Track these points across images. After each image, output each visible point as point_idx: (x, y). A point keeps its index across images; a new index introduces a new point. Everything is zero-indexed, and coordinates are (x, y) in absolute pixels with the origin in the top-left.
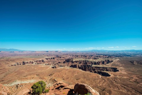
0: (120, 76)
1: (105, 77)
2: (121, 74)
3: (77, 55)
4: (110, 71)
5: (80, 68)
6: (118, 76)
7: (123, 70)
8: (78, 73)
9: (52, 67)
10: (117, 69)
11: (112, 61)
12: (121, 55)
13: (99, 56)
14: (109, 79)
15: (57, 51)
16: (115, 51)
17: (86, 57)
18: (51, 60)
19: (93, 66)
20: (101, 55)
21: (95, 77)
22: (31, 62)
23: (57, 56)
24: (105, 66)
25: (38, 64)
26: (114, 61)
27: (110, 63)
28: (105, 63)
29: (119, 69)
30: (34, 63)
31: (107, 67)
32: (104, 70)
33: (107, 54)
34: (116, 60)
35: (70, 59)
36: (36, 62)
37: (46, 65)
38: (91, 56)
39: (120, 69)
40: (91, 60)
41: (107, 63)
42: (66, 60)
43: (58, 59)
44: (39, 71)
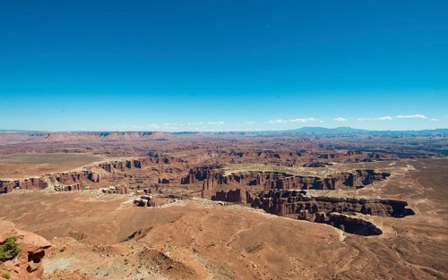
0: (420, 231)
1: (361, 237)
2: (421, 225)
3: (237, 152)
4: (379, 213)
5: (254, 204)
6: (410, 235)
7: (431, 209)
8: (249, 224)
9: (135, 202)
10: (406, 204)
11: (385, 175)
12: (419, 149)
13: (331, 152)
14: (376, 244)
15: (150, 133)
16: (395, 135)
17: (277, 156)
18: (127, 171)
19: (310, 193)
20: (339, 152)
21: (320, 240)
22: (37, 182)
23: (153, 156)
24: (356, 194)
25: (70, 188)
26: (393, 174)
27: (376, 184)
28: (358, 182)
29: (413, 206)
30: (51, 187)
31: (365, 197)
32: (353, 212)
33: (363, 146)
34: (400, 171)
35: (211, 168)
36: (58, 179)
37: (108, 195)
38: (299, 155)
39: (419, 205)
40: (299, 170)
41: (366, 182)
42: (191, 171)
43: (156, 166)
44: (80, 220)
